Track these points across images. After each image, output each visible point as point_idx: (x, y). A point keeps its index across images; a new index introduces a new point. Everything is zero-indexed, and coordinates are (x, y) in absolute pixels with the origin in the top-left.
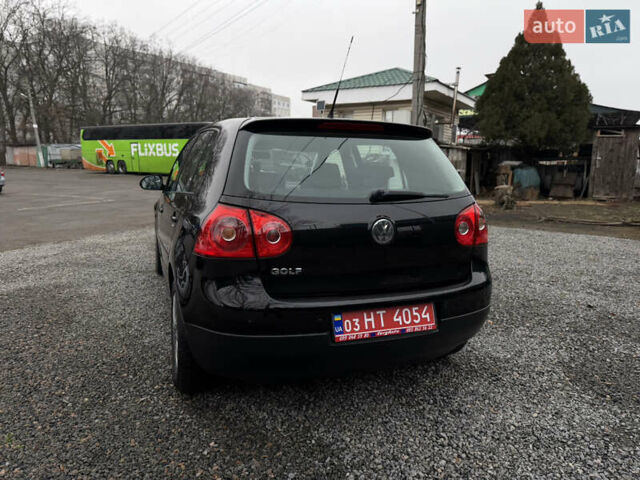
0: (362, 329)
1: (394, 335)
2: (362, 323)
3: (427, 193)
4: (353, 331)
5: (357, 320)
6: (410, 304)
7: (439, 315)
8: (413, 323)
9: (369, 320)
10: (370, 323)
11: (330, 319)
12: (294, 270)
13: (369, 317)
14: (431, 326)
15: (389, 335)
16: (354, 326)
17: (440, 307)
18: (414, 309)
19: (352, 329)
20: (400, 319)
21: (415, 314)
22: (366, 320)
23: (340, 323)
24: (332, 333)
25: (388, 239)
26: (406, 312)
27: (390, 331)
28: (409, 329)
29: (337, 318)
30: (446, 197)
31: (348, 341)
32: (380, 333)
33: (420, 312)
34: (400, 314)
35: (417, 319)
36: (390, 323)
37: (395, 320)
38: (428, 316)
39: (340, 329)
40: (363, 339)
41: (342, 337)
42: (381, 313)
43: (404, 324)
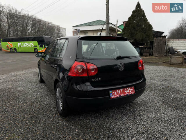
0: (117, 95)
1: (126, 95)
2: (117, 93)
3: (131, 56)
4: (115, 95)
5: (116, 92)
6: (128, 87)
7: (135, 90)
8: (129, 92)
9: (119, 92)
10: (119, 93)
11: (109, 93)
12: (98, 79)
13: (119, 91)
14: (134, 92)
15: (124, 96)
16: (115, 94)
17: (136, 87)
18: (129, 88)
19: (114, 95)
20: (126, 91)
21: (130, 89)
22: (118, 92)
23: (112, 93)
24: (110, 96)
25: (123, 69)
26: (128, 89)
27: (124, 95)
28: (129, 94)
29: (111, 92)
30: (135, 57)
31: (114, 98)
32: (121, 95)
33: (131, 89)
34: (126, 90)
35: (130, 91)
36: (124, 93)
37: (125, 91)
38: (133, 90)
39: (112, 95)
40: (118, 97)
41: (112, 97)
42: (121, 90)
43: (127, 93)
